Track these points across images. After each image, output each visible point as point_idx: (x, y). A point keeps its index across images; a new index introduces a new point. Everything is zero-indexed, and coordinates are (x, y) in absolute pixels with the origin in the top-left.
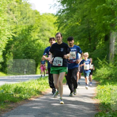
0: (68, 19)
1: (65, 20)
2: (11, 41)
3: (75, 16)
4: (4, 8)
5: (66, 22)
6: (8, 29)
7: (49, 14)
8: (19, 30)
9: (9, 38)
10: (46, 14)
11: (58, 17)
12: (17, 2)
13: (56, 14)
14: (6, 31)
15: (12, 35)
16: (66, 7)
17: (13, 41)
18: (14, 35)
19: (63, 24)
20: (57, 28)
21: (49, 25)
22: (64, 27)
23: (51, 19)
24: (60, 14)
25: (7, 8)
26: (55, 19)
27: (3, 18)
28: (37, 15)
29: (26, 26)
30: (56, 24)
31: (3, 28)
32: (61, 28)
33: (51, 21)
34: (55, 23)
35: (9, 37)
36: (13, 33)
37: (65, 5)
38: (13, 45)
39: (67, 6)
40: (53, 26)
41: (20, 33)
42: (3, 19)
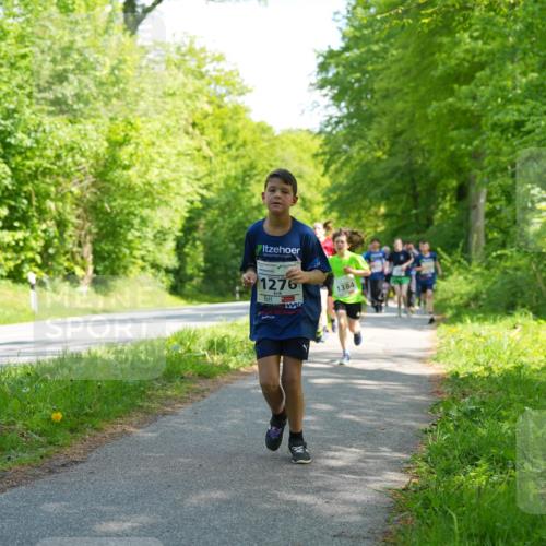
0: (350, 144)
1: (344, 147)
2: (198, 209)
3: (372, 134)
4: (177, 121)
5: (346, 151)
6: (189, 178)
7: (301, 130)
8: (218, 179)
9: (192, 203)
10: (290, 131)
11: (323, 136)
12: (210, 103)
13: (317, 130)
14: (184, 184)
15: (198, 194)
16: (345, 111)
17: (203, 209)
18: (204, 192)
19: (339, 158)
20: (322, 169)
21: (301, 160)
22: (344, 164)
23: (305, 145)
24: (328, 129)
25: (186, 120)
26: (316, 145)
27: (174, 147)
28: (266, 136)
29: (235, 168)
30: (320, 158)
31: (174, 175)
32: (333, 168)
33: (304, 151)
34: (316, 156)
35: (191, 198)
36: (200, 187)
37: (343, 104)
38: (203, 221)
39: (347, 107)
40: (311, 163)
41: (222, 186)
42: (175, 151)
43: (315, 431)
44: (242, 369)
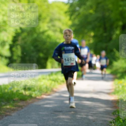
23: (61, 8)
24: (71, 1)
28: (46, 4)
43: (67, 122)
44: (38, 97)
